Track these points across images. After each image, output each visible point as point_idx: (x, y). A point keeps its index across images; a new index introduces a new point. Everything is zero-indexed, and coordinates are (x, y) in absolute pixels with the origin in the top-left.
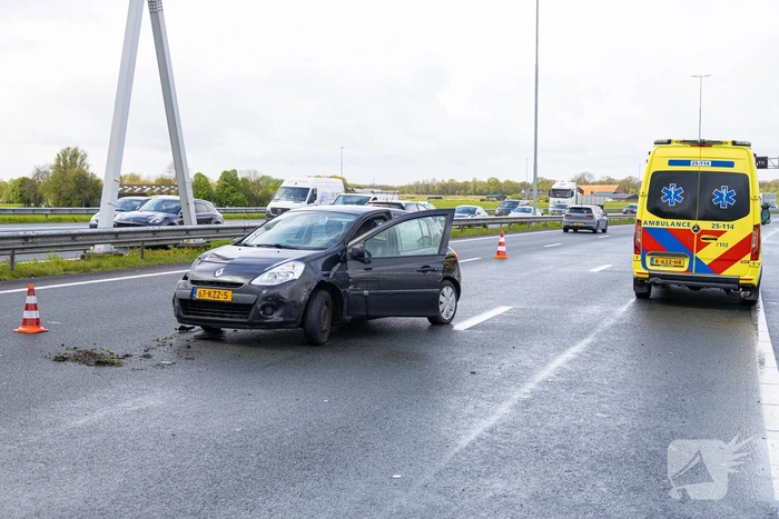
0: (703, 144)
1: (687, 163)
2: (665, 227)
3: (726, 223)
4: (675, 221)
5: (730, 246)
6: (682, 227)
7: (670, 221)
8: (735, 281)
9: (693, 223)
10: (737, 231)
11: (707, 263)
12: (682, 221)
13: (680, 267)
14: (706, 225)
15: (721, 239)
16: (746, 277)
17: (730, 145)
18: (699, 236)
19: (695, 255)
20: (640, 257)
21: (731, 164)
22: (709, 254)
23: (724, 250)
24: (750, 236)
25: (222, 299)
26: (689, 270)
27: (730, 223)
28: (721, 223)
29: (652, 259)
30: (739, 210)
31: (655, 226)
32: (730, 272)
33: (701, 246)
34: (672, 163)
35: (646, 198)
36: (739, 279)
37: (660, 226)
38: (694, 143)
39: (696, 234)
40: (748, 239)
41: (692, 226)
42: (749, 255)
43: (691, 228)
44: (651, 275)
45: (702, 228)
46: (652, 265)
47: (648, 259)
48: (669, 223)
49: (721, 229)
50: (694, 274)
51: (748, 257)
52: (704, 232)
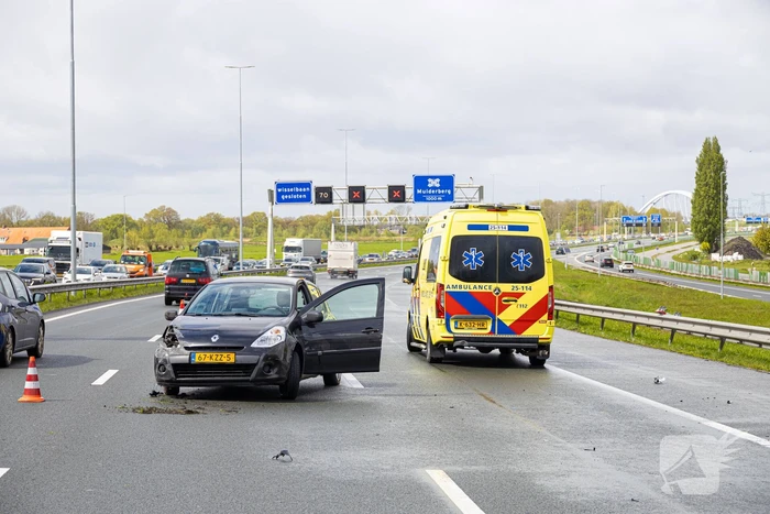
0: (501, 209)
1: (485, 227)
2: (468, 290)
3: (525, 285)
4: (477, 284)
5: (529, 307)
6: (483, 290)
7: (472, 285)
8: (534, 340)
9: (494, 285)
10: (534, 292)
11: (508, 324)
12: (484, 284)
13: (484, 330)
14: (506, 287)
15: (520, 301)
16: (544, 336)
17: (524, 210)
18: (500, 298)
19: (497, 317)
20: (444, 321)
21: (525, 228)
22: (510, 315)
23: (524, 311)
24: (546, 297)
25: (225, 360)
26: (493, 331)
27: (528, 285)
28: (520, 285)
29: (456, 323)
30: (535, 274)
31: (458, 290)
32: (529, 333)
33: (503, 308)
34: (471, 227)
35: (448, 263)
36: (538, 339)
37: (463, 290)
38: (491, 208)
39: (497, 296)
40: (545, 300)
41: (493, 288)
42: (546, 316)
43: (492, 291)
44: (456, 339)
45: (502, 290)
46: (456, 328)
47: (452, 324)
48: (472, 287)
49: (520, 291)
50: (496, 335)
51: (545, 317)
52: (505, 294)
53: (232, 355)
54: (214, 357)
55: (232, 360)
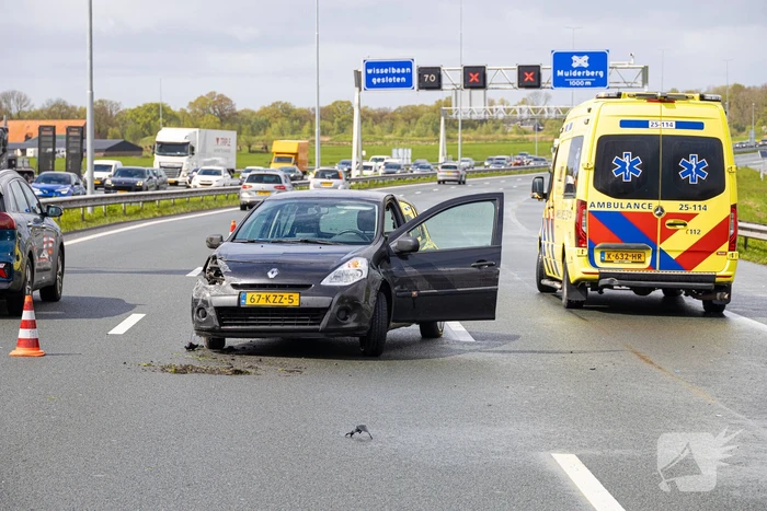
0: (663, 98)
1: (645, 124)
2: (619, 209)
3: (698, 203)
4: (632, 202)
5: (702, 234)
6: (641, 210)
7: (625, 202)
8: (710, 278)
9: (655, 203)
10: (711, 212)
11: (674, 256)
12: (641, 202)
13: (641, 264)
14: (672, 206)
16: (723, 273)
17: (697, 101)
18: (663, 220)
19: (659, 246)
20: (586, 252)
21: (700, 126)
22: (676, 245)
23: (695, 238)
24: (727, 219)
25: (286, 303)
26: (653, 266)
27: (702, 203)
28: (691, 203)
29: (602, 254)
30: (710, 188)
31: (606, 209)
32: (705, 267)
33: (667, 234)
34: (624, 124)
35: (592, 172)
36: (715, 276)
37: (612, 209)
38: (651, 98)
39: (659, 218)
40: (724, 225)
41: (654, 207)
42: (726, 245)
43: (652, 211)
44: (603, 275)
45: (667, 210)
46: (603, 261)
47: (597, 255)
48: (625, 205)
49: (691, 211)
50: (658, 271)
51: (725, 247)
52: (670, 216)
53: (296, 296)
54: (272, 299)
55: (296, 303)
